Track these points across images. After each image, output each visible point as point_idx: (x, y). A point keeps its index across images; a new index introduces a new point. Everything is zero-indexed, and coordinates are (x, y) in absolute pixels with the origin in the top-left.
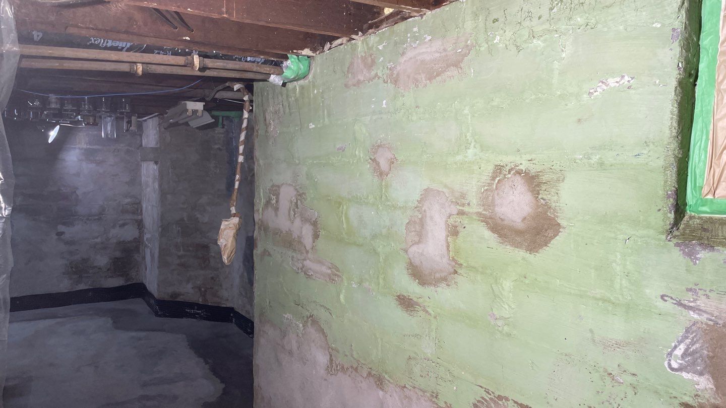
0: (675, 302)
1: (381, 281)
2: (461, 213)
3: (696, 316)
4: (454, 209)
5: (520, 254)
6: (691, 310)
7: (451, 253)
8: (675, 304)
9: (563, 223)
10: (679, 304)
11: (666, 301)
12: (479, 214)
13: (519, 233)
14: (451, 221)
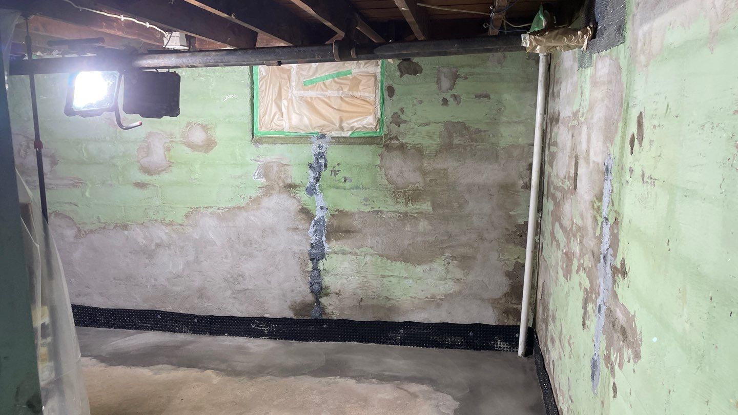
1: (120, 179)
2: (172, 141)
3: (259, 163)
4: (168, 140)
5: (202, 154)
7: (167, 159)
9: (218, 142)
10: (255, 161)
11: (252, 161)
12: (181, 141)
13: (200, 146)
14: (166, 145)
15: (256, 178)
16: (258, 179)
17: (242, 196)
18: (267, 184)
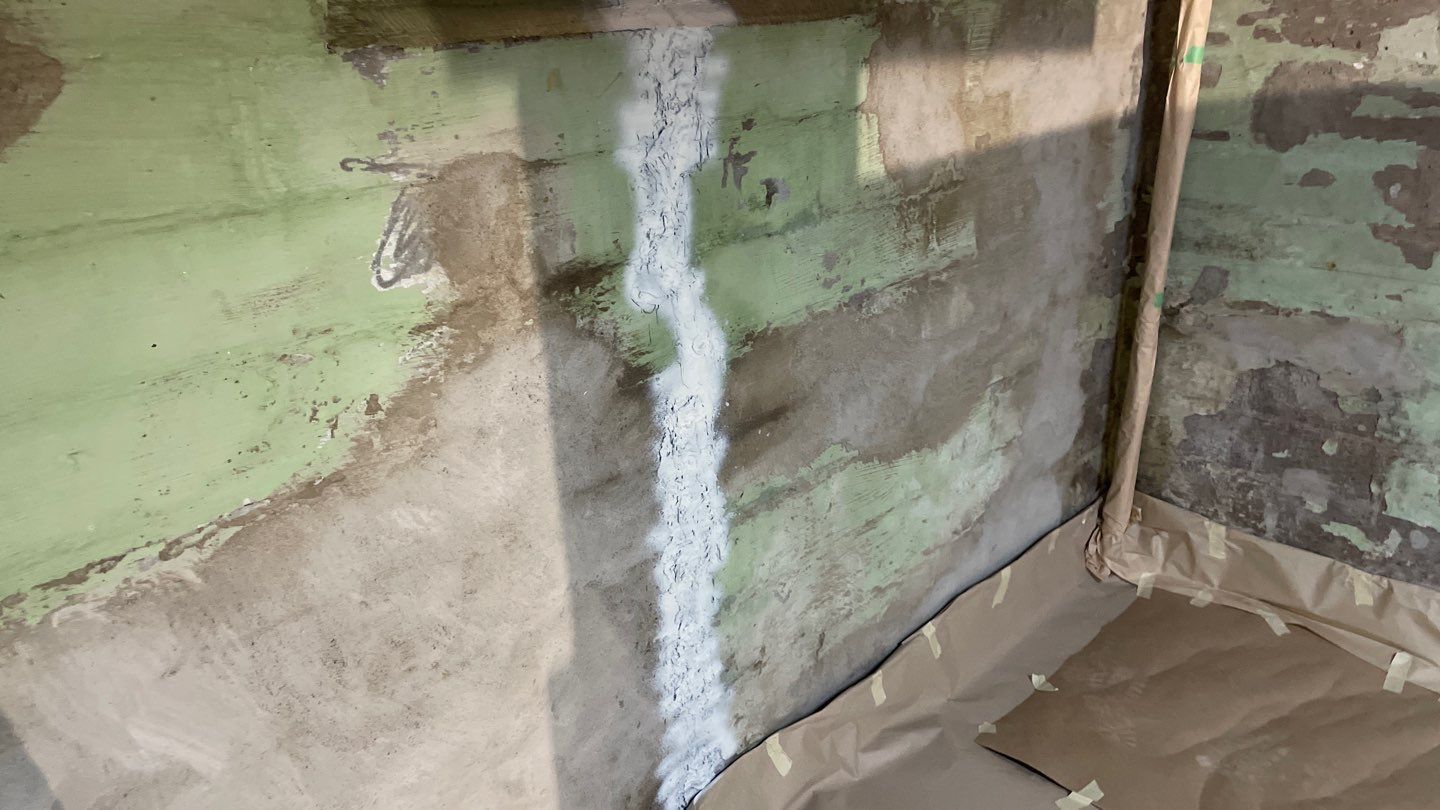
0: (365, 166)
6: (392, 170)
8: (366, 169)
10: (373, 167)
11: (351, 169)
15: (387, 276)
16: (405, 283)
17: (323, 415)
18: (457, 296)
